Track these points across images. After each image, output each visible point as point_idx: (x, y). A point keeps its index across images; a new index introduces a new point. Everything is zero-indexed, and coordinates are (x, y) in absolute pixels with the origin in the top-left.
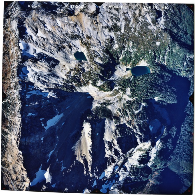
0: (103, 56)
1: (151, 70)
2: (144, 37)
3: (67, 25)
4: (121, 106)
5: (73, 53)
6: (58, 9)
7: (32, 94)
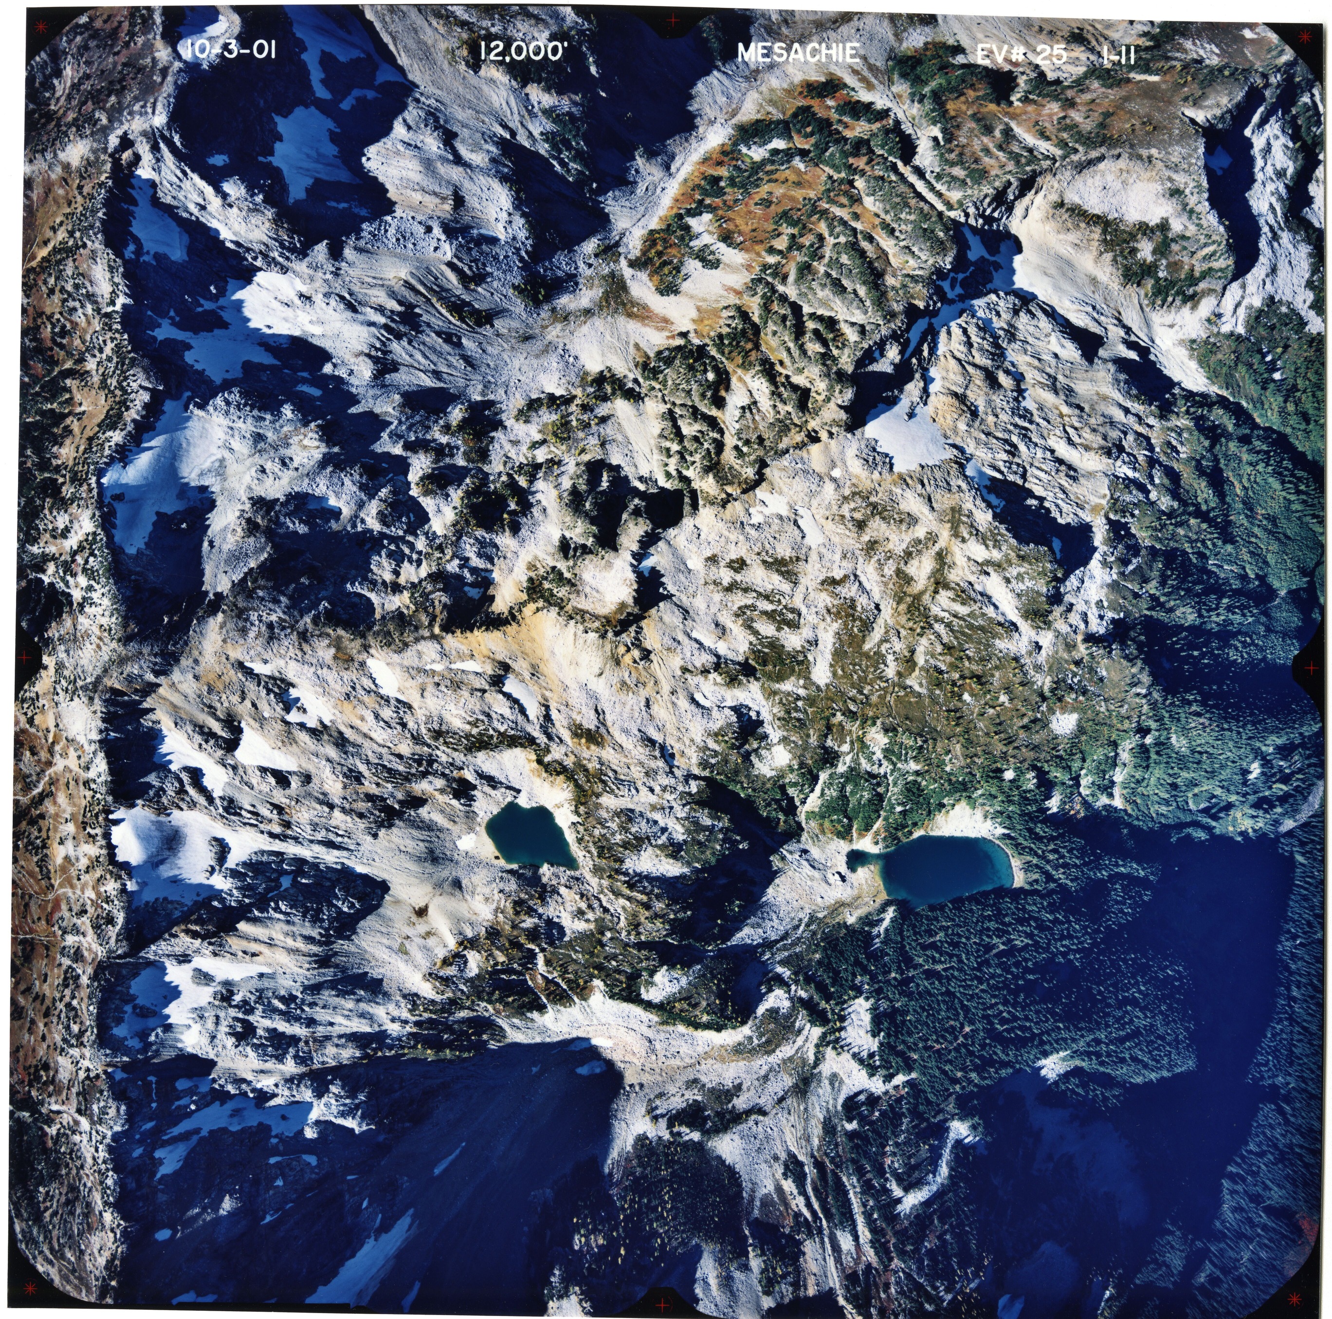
0: (688, 832)
1: (1016, 863)
2: (966, 697)
3: (443, 688)
4: (808, 1140)
5: (481, 814)
6: (379, 565)
7: (197, 1131)
